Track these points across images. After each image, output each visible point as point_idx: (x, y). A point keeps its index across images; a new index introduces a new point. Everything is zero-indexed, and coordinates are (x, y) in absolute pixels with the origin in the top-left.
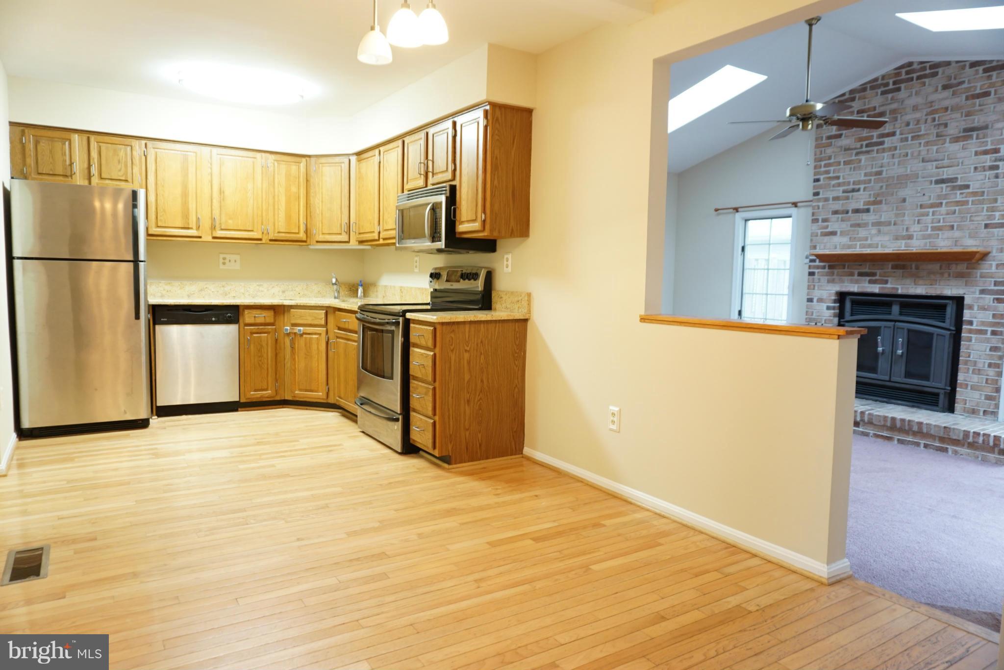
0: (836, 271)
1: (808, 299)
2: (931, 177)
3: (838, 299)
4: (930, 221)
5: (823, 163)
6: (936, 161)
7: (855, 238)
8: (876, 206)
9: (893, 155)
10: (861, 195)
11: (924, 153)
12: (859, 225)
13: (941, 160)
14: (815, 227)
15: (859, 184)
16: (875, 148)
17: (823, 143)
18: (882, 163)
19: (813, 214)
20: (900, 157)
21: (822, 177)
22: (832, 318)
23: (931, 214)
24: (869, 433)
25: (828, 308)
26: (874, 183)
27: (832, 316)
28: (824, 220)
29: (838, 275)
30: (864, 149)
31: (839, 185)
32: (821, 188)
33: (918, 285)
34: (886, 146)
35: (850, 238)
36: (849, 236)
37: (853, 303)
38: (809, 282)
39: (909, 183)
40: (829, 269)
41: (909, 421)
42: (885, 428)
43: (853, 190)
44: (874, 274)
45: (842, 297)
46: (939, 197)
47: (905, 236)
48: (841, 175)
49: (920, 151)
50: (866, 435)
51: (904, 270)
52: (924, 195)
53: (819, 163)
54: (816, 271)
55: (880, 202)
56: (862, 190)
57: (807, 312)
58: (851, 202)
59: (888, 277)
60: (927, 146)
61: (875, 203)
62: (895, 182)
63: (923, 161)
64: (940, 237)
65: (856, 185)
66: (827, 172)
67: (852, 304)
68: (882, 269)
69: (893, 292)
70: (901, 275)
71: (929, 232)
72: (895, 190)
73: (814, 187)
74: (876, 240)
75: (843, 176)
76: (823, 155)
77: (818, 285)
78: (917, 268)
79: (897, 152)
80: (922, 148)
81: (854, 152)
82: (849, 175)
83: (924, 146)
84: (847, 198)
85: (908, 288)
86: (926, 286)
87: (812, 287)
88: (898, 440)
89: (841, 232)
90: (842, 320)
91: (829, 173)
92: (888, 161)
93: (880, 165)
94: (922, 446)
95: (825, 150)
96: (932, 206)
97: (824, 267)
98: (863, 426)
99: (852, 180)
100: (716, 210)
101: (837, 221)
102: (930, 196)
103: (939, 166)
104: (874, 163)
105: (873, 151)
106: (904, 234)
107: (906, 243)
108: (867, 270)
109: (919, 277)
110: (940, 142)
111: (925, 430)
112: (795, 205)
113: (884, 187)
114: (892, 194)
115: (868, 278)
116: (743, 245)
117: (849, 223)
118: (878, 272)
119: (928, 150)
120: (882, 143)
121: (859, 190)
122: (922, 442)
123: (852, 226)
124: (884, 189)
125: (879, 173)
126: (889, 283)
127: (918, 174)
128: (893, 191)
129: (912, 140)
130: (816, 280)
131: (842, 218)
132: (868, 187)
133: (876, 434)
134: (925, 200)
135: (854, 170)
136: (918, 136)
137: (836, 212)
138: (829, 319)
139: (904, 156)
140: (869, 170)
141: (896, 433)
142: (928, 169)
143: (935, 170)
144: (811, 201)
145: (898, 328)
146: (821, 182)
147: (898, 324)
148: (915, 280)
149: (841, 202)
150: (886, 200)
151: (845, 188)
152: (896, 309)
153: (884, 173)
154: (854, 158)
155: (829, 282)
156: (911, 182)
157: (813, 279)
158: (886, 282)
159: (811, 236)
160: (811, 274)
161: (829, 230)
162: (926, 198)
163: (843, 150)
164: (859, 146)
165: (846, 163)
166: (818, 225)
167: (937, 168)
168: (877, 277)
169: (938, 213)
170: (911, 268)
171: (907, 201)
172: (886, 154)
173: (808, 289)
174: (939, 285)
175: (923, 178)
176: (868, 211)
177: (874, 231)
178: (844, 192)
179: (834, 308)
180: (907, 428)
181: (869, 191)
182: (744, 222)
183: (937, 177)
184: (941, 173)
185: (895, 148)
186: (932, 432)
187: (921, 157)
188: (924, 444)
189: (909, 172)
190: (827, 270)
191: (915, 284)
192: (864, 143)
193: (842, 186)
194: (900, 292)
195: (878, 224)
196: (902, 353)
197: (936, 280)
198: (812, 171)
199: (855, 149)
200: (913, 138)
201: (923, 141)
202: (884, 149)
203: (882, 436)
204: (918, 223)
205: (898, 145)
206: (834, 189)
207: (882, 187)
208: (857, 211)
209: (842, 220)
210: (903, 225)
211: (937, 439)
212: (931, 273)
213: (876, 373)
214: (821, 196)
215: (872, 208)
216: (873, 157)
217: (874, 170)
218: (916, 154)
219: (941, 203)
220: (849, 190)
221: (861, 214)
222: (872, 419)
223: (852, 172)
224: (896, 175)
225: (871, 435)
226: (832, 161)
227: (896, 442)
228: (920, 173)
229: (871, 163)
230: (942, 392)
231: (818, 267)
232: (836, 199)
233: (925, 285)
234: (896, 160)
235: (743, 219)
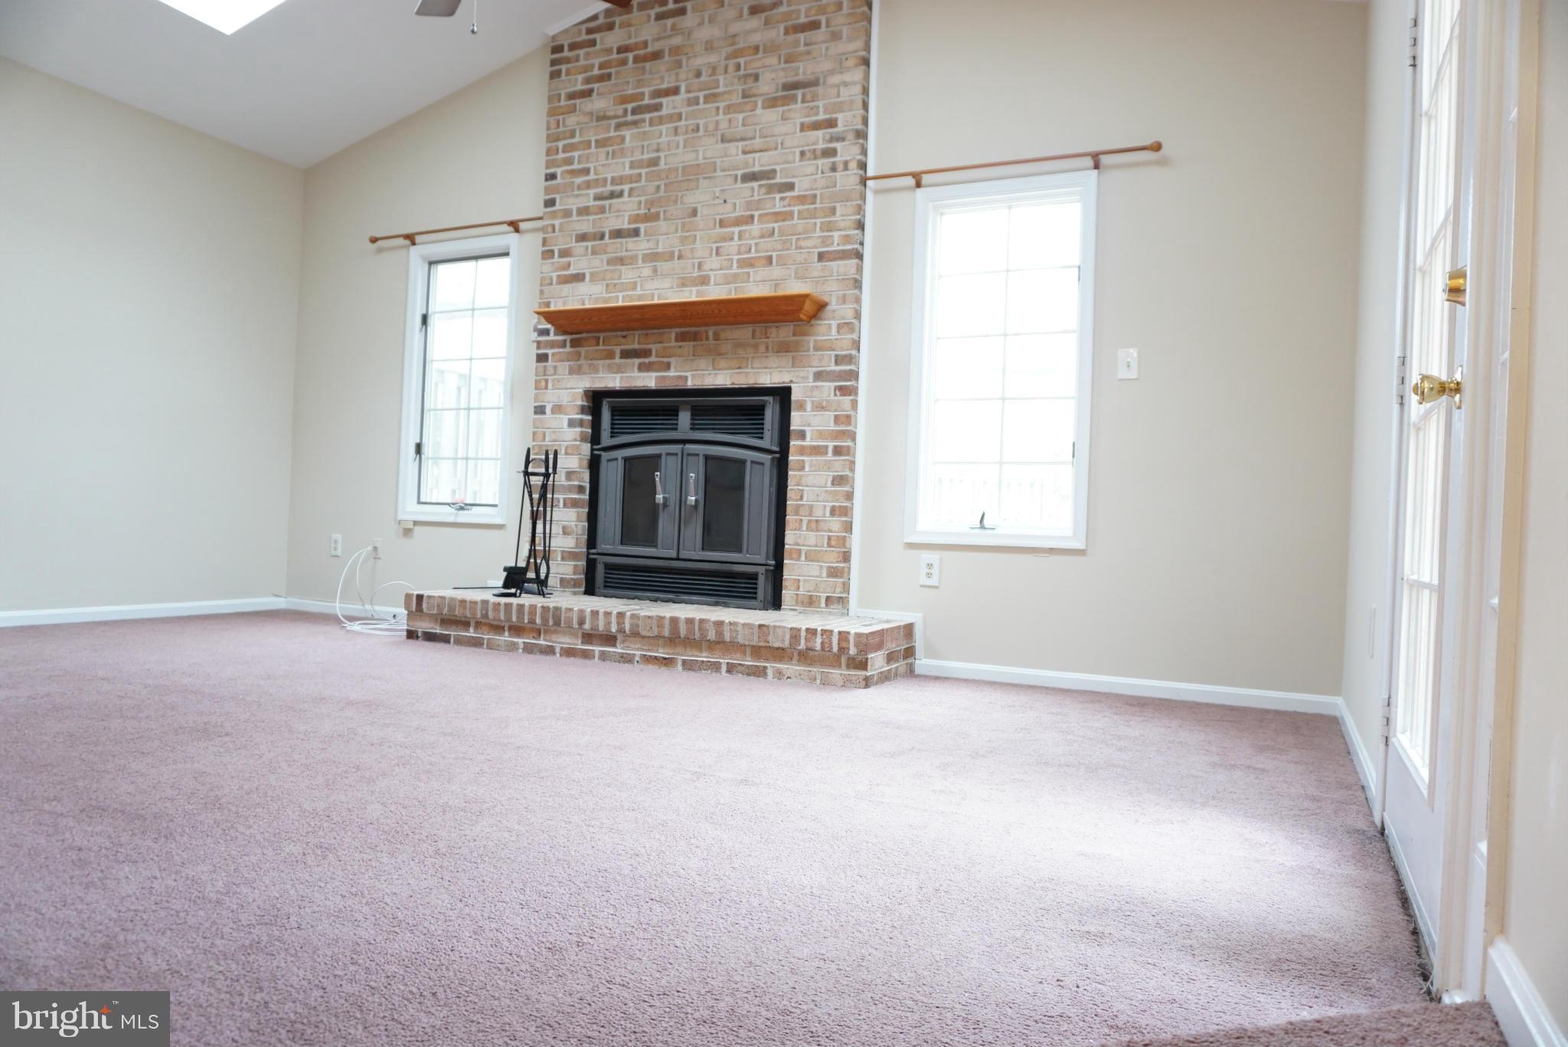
0: (583, 350)
1: (535, 407)
2: (734, 170)
3: (589, 407)
4: (735, 250)
5: (561, 144)
6: (742, 139)
7: (615, 285)
8: (648, 224)
9: (676, 129)
10: (624, 202)
11: (723, 125)
12: (621, 261)
13: (751, 139)
14: (547, 267)
15: (621, 184)
16: (647, 116)
17: (560, 107)
18: (658, 144)
19: (545, 242)
20: (686, 133)
21: (559, 171)
22: (578, 443)
23: (736, 237)
24: (634, 655)
25: (572, 423)
26: (646, 181)
27: (579, 438)
28: (565, 253)
29: (586, 358)
30: (630, 118)
31: (588, 185)
32: (558, 193)
33: (720, 369)
34: (664, 112)
35: (607, 285)
36: (605, 283)
37: (615, 411)
38: (537, 375)
39: (701, 180)
40: (572, 346)
41: (702, 621)
42: (661, 641)
43: (613, 195)
44: (646, 353)
45: (596, 399)
46: (749, 205)
47: (696, 277)
48: (591, 166)
49: (717, 123)
50: (627, 659)
51: (695, 343)
52: (725, 201)
53: (554, 144)
54: (550, 352)
55: (655, 217)
56: (626, 194)
57: (534, 433)
58: (607, 218)
59: (670, 357)
60: (729, 113)
61: (650, 217)
62: (680, 178)
63: (723, 140)
64: (751, 279)
65: (617, 184)
66: (569, 161)
67: (613, 415)
68: (661, 342)
69: (680, 385)
70: (691, 352)
71: (735, 270)
72: (680, 194)
73: (547, 190)
74: (651, 285)
75: (595, 168)
76: (561, 129)
77: (553, 380)
78: (717, 338)
79: (683, 123)
80: (721, 117)
81: (613, 122)
82: (603, 165)
83: (724, 114)
84: (602, 210)
85: (703, 375)
86: (730, 371)
87: (543, 383)
88: (684, 662)
89: (592, 275)
90: (595, 447)
91: (572, 163)
92: (668, 139)
93: (655, 147)
94: (724, 668)
95: (564, 119)
96: (738, 222)
97: (563, 344)
98: (623, 642)
99: (609, 176)
100: (374, 240)
101: (586, 255)
102: (735, 204)
103: (747, 149)
104: (645, 143)
105: (644, 121)
106: (695, 275)
107: (698, 291)
108: (636, 346)
109: (720, 354)
110: (748, 107)
111: (727, 638)
112: (515, 225)
113: (662, 188)
114: (675, 202)
115: (637, 361)
116: (424, 312)
117: (605, 257)
118: (654, 347)
119: (730, 121)
120: (657, 107)
121: (621, 194)
122: (724, 661)
123: (609, 262)
124: (662, 193)
125: (654, 162)
126: (672, 369)
127: (715, 163)
128: (677, 196)
129: (705, 103)
130: (551, 371)
131: (593, 246)
132: (636, 187)
133: (645, 655)
134: (727, 212)
135: (613, 158)
136: (715, 95)
137: (582, 237)
138: (573, 445)
139: (693, 130)
140: (638, 156)
141: (680, 649)
142: (731, 156)
143: (742, 157)
144: (541, 218)
145: (688, 455)
146: (559, 180)
147: (688, 446)
148: (714, 360)
149: (591, 217)
150: (665, 211)
151: (598, 190)
152: (684, 418)
153: (662, 163)
154: (612, 134)
155: (572, 372)
156: (705, 178)
157: (545, 367)
158: (668, 367)
159: (541, 285)
160: (542, 358)
161: (572, 271)
162: (729, 207)
163: (594, 119)
164: (620, 112)
165: (600, 144)
166: (553, 263)
167: (744, 152)
168: (653, 359)
169: (747, 234)
170: (707, 339)
171: (699, 214)
172: (663, 128)
173: (536, 389)
174: (752, 368)
175: (723, 170)
176: (636, 233)
177: (647, 271)
178: (597, 198)
179: (581, 423)
180: (697, 636)
181: (638, 196)
182: (426, 266)
183: (744, 168)
184: (751, 161)
185: (679, 117)
186: (740, 639)
187: (719, 133)
188: (728, 663)
189: (701, 161)
190: (568, 349)
191: (714, 369)
192: (630, 106)
193: (593, 188)
194: (690, 384)
195: (652, 257)
196: (696, 500)
197: (748, 359)
198: (543, 159)
199: (615, 117)
200: (708, 99)
201: (722, 105)
202: (661, 117)
203: (656, 657)
204: (717, 254)
205: (685, 110)
206: (580, 192)
207: (658, 187)
208: (618, 234)
209: (594, 253)
210: (693, 258)
211: (748, 651)
212: (739, 345)
213: (656, 546)
214: (557, 207)
215: (642, 227)
216: (644, 133)
217: (646, 156)
218: (711, 127)
219: (752, 217)
220: (605, 195)
221: (624, 240)
222: (637, 626)
223: (610, 161)
224: (681, 165)
225: (637, 658)
226: (577, 139)
227: (680, 667)
228: (718, 161)
229: (640, 144)
230: (761, 570)
231: (552, 345)
232: (584, 211)
233: (728, 369)
234: (681, 139)
235: (424, 258)
